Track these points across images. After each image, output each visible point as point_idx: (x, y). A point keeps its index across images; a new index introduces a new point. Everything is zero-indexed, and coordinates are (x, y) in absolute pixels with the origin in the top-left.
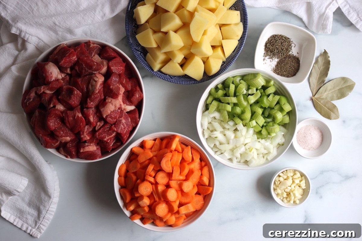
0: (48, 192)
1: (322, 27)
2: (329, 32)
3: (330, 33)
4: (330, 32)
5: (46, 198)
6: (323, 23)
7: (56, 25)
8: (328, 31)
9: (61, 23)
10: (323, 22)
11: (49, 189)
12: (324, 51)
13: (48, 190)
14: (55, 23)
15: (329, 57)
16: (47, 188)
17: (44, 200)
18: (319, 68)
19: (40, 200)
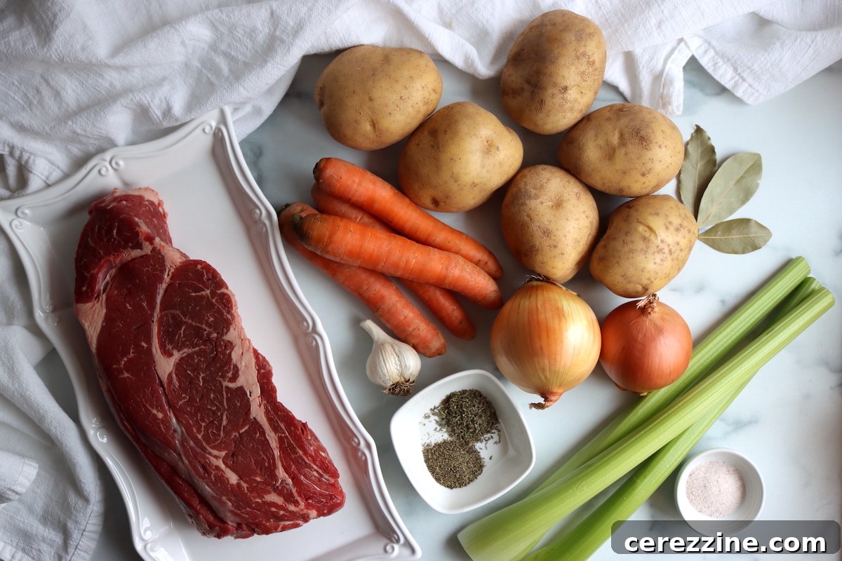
0: (82, 490)
1: (660, 101)
2: (678, 110)
3: (680, 113)
4: (681, 110)
5: (79, 502)
6: (662, 94)
7: (78, 134)
8: (675, 109)
9: (88, 129)
10: (661, 90)
11: (83, 483)
12: (695, 127)
13: (83, 485)
14: (74, 132)
15: (709, 138)
16: (81, 481)
17: (74, 508)
18: (695, 166)
19: (66, 508)
